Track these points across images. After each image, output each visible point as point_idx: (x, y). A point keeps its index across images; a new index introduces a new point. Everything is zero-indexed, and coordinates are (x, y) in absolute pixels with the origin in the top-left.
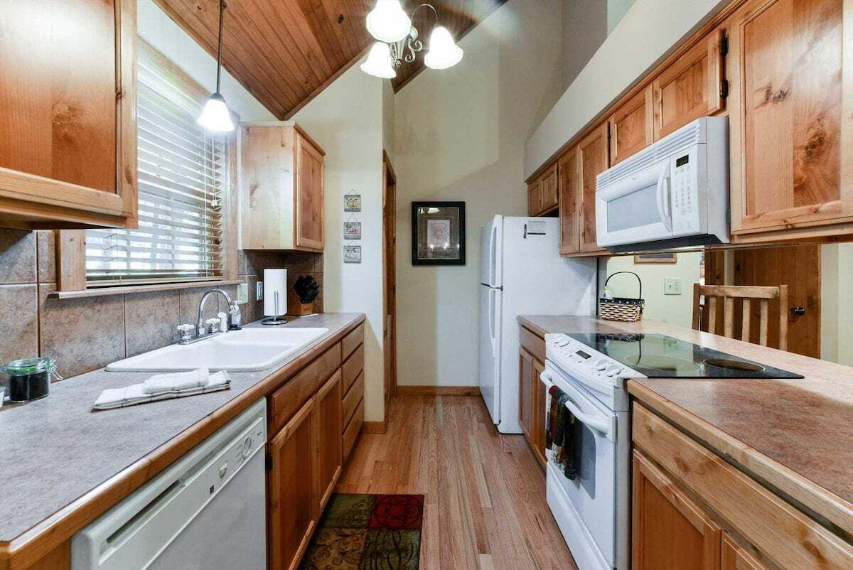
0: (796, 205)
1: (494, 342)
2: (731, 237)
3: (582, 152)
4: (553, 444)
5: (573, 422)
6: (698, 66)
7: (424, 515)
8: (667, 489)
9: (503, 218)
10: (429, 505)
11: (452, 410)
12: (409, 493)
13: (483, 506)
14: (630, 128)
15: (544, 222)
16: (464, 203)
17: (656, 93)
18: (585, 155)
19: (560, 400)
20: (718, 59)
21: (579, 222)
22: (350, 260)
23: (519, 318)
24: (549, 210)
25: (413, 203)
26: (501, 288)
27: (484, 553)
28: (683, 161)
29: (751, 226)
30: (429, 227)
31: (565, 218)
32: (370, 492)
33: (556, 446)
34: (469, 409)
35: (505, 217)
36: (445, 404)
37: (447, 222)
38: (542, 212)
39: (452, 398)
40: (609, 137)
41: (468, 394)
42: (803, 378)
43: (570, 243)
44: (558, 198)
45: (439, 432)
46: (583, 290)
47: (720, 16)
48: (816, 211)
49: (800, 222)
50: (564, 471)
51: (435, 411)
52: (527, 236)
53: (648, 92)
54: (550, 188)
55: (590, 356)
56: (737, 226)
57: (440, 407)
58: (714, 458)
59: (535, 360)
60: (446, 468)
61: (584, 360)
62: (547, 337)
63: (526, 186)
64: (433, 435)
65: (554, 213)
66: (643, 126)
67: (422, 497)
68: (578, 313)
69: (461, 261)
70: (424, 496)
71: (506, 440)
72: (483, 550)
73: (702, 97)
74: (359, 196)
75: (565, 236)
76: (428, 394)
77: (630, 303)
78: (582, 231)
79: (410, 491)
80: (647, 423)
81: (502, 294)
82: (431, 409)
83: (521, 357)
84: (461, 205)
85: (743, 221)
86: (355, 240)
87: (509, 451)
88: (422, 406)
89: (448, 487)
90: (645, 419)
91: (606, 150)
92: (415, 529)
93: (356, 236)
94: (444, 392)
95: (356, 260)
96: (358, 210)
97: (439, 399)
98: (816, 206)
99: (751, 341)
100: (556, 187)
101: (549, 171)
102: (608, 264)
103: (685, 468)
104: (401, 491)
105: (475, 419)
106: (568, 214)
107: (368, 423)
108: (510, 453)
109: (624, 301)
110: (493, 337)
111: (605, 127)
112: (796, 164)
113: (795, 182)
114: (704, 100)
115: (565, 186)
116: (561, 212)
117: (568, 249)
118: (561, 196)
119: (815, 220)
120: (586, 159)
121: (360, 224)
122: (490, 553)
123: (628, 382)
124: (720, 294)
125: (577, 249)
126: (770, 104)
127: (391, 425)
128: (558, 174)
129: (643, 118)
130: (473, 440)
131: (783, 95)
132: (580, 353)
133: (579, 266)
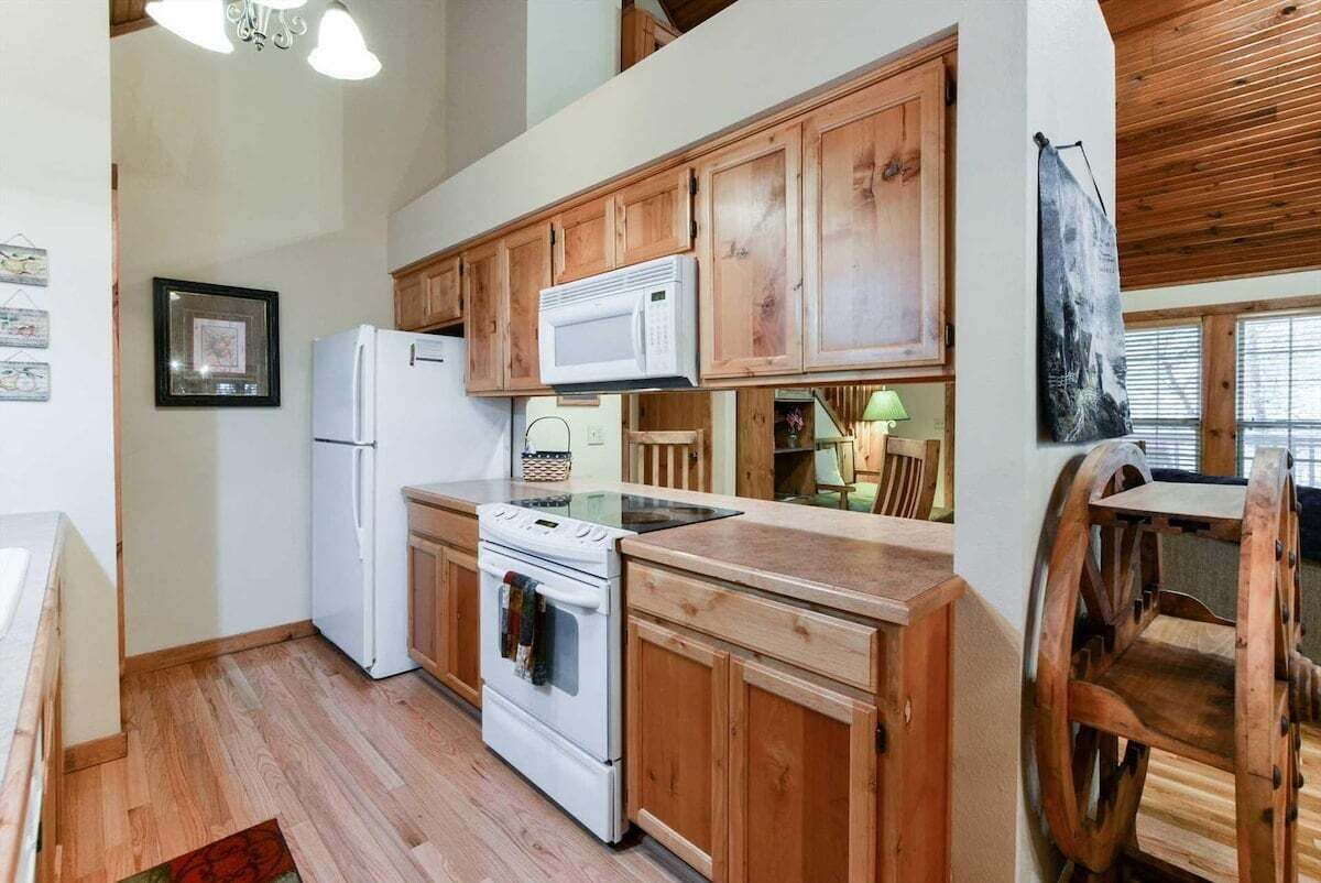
0: (755, 355)
1: (363, 534)
2: (699, 380)
3: (508, 251)
4: (519, 646)
5: (543, 611)
6: (668, 194)
7: (290, 846)
8: (673, 641)
9: (376, 331)
10: (293, 829)
11: (267, 671)
12: (241, 828)
13: (390, 788)
14: (584, 239)
15: (441, 343)
16: (276, 294)
17: (620, 208)
18: (512, 258)
19: (526, 586)
20: (688, 196)
21: (502, 348)
22: (15, 394)
23: (404, 491)
24: (446, 325)
25: (155, 279)
26: (373, 445)
27: (418, 844)
28: (658, 296)
29: (720, 371)
30: (197, 332)
31: (475, 339)
32: (145, 866)
33: (524, 648)
34: (301, 661)
35: (379, 331)
36: (243, 665)
37: (240, 327)
38: (427, 326)
39: (256, 652)
40: (553, 242)
41: (290, 638)
42: (742, 513)
43: (484, 375)
44: (462, 309)
45: (252, 712)
46: (495, 442)
47: (691, 153)
48: (770, 363)
49: (758, 370)
50: (530, 679)
51: (230, 682)
52: (416, 362)
53: (609, 205)
54: (444, 292)
55: (556, 525)
56: (706, 371)
57: (236, 673)
58: (722, 590)
59: (445, 548)
60: (300, 763)
61: (551, 529)
62: (480, 510)
63: (392, 281)
64: (246, 724)
65: (456, 330)
66: (601, 242)
67: (274, 821)
68: (488, 477)
69: (271, 399)
70: (276, 820)
71: (390, 686)
72: (414, 842)
73: (671, 230)
74: (43, 252)
75: (477, 366)
76: (201, 659)
77: (560, 457)
78: (507, 361)
79: (241, 824)
80: (648, 580)
81: (375, 454)
82: (221, 683)
83: (413, 550)
84: (271, 298)
85: (713, 366)
86: (24, 350)
87: (399, 700)
88: (194, 682)
89: (316, 787)
90: (644, 576)
91: (548, 260)
92: (284, 874)
93: (32, 340)
94: (238, 645)
95: (33, 395)
96: (40, 283)
97: (227, 660)
98: (770, 358)
99: (690, 488)
100: (458, 292)
101: (446, 265)
102: (527, 407)
103: (693, 611)
104: (220, 833)
105: (319, 674)
106: (480, 333)
107: (80, 748)
108: (403, 703)
109: (553, 454)
110: (360, 526)
111: (545, 229)
112: (755, 319)
113: (754, 334)
114: (674, 234)
115: (475, 294)
116: (468, 330)
117: (484, 385)
118: (468, 305)
119: (766, 370)
120: (514, 262)
121: (44, 314)
122: (427, 840)
123: (622, 541)
124: (648, 442)
125: (500, 385)
126: (734, 259)
127: (134, 736)
128: (461, 274)
129: (601, 231)
130: (328, 704)
131: (744, 253)
132: (540, 522)
133: (490, 409)
